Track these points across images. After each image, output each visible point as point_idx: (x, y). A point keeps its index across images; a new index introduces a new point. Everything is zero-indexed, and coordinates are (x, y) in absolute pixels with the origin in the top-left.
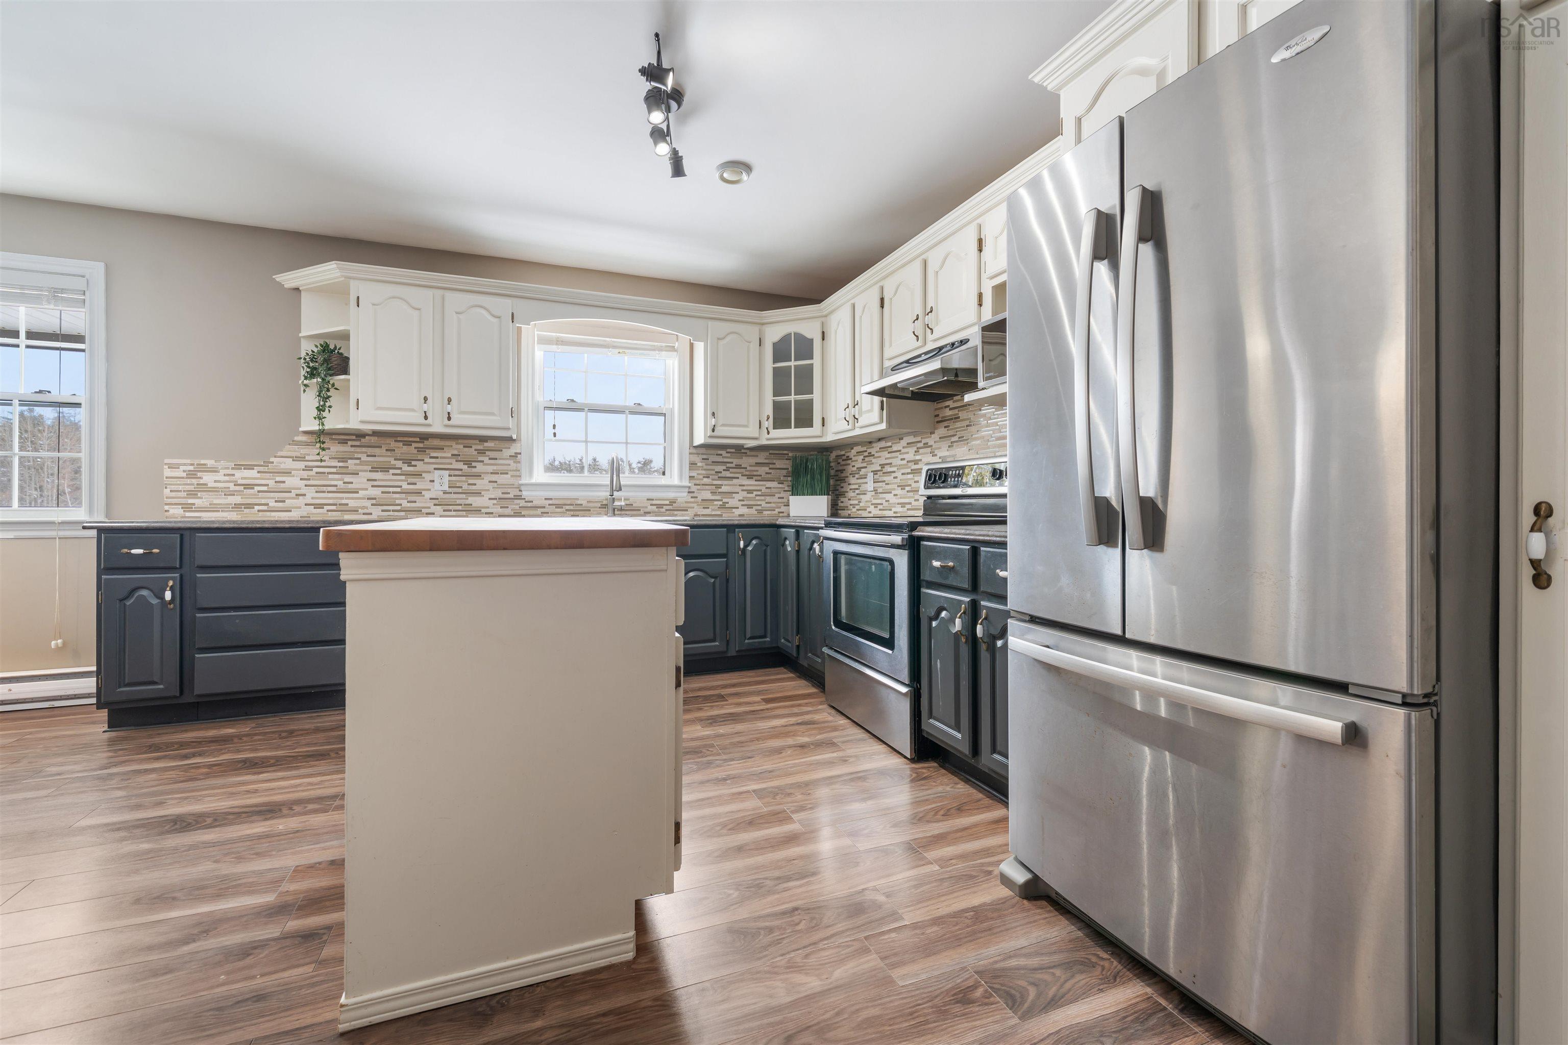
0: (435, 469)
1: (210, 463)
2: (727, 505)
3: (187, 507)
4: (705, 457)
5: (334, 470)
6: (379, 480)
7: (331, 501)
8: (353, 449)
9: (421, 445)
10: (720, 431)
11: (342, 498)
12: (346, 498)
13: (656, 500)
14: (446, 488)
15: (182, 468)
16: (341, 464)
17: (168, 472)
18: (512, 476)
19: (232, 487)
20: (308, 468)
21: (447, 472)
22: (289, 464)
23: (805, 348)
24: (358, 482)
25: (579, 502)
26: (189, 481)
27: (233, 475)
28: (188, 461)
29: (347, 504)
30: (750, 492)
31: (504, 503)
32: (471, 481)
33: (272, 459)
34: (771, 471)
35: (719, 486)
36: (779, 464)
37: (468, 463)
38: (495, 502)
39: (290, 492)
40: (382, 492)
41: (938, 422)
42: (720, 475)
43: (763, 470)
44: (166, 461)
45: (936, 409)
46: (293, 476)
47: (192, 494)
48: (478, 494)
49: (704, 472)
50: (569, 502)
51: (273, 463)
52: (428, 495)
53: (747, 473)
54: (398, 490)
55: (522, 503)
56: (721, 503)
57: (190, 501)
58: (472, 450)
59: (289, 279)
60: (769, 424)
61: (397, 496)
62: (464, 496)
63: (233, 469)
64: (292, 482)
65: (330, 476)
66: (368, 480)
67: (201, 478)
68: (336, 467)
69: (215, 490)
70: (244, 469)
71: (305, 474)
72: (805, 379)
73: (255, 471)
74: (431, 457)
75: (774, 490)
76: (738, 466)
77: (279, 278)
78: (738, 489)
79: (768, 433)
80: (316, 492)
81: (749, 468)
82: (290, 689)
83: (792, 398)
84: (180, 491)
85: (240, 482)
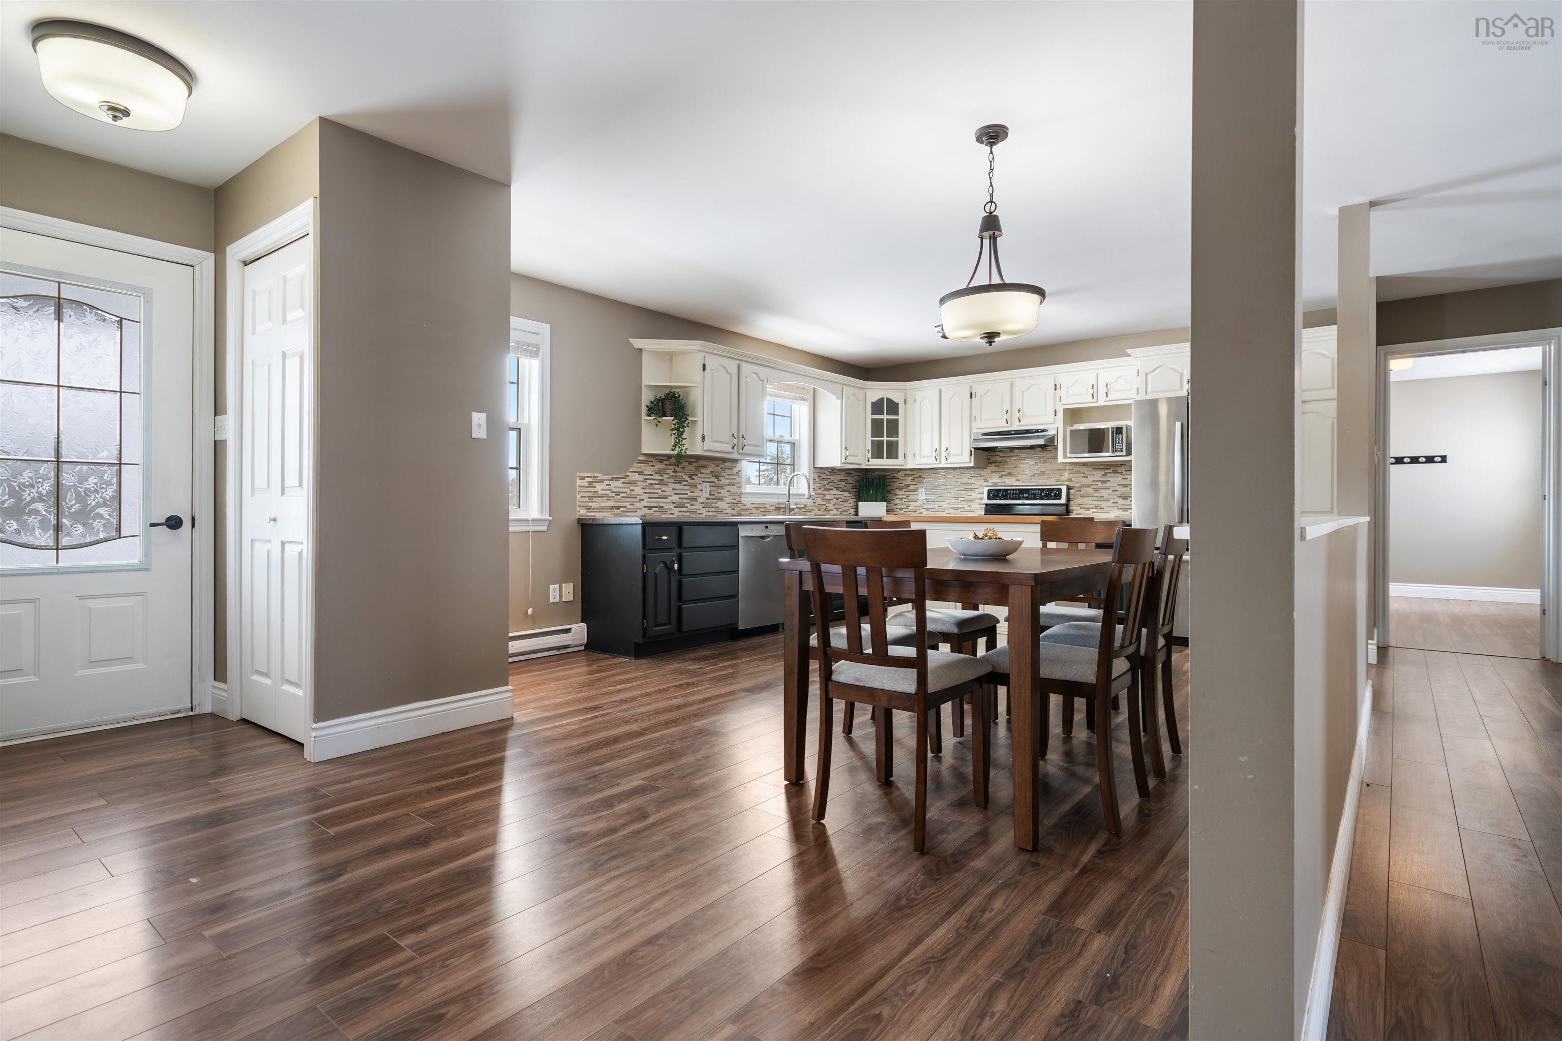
0: (703, 482)
1: (600, 475)
2: (828, 508)
3: (589, 509)
4: (819, 475)
5: (657, 482)
6: (678, 490)
7: (655, 505)
8: (665, 467)
9: (696, 464)
10: (849, 460)
11: (660, 502)
12: (663, 503)
13: (800, 504)
14: (708, 495)
15: (587, 479)
16: (660, 478)
17: (579, 483)
18: (737, 487)
19: (611, 495)
20: (645, 480)
21: (708, 484)
22: (636, 477)
23: (893, 407)
24: (668, 490)
25: (766, 506)
26: (589, 489)
27: (610, 485)
28: (589, 475)
29: (663, 507)
30: (837, 499)
31: (734, 506)
32: (719, 491)
33: (628, 474)
34: (846, 485)
35: (825, 495)
36: (850, 480)
37: (717, 477)
38: (729, 505)
39: (636, 498)
40: (679, 498)
41: (989, 463)
42: (826, 487)
43: (843, 484)
44: (578, 474)
45: (988, 456)
46: (638, 486)
47: (591, 499)
48: (721, 499)
49: (818, 485)
50: (761, 506)
51: (628, 476)
52: (700, 500)
53: (837, 486)
54: (686, 496)
55: (742, 507)
56: (825, 506)
57: (590, 504)
58: (719, 468)
59: (637, 343)
60: (869, 455)
61: (686, 501)
62: (715, 501)
63: (610, 480)
64: (638, 490)
65: (656, 486)
66: (673, 489)
67: (595, 487)
68: (658, 480)
69: (601, 496)
70: (616, 480)
71: (643, 484)
72: (893, 428)
73: (620, 482)
74: (701, 473)
75: (847, 498)
76: (833, 482)
77: (632, 341)
78: (832, 497)
79: (868, 461)
80: (649, 498)
81: (837, 483)
82: (710, 628)
83: (885, 439)
84: (585, 497)
85: (614, 490)
